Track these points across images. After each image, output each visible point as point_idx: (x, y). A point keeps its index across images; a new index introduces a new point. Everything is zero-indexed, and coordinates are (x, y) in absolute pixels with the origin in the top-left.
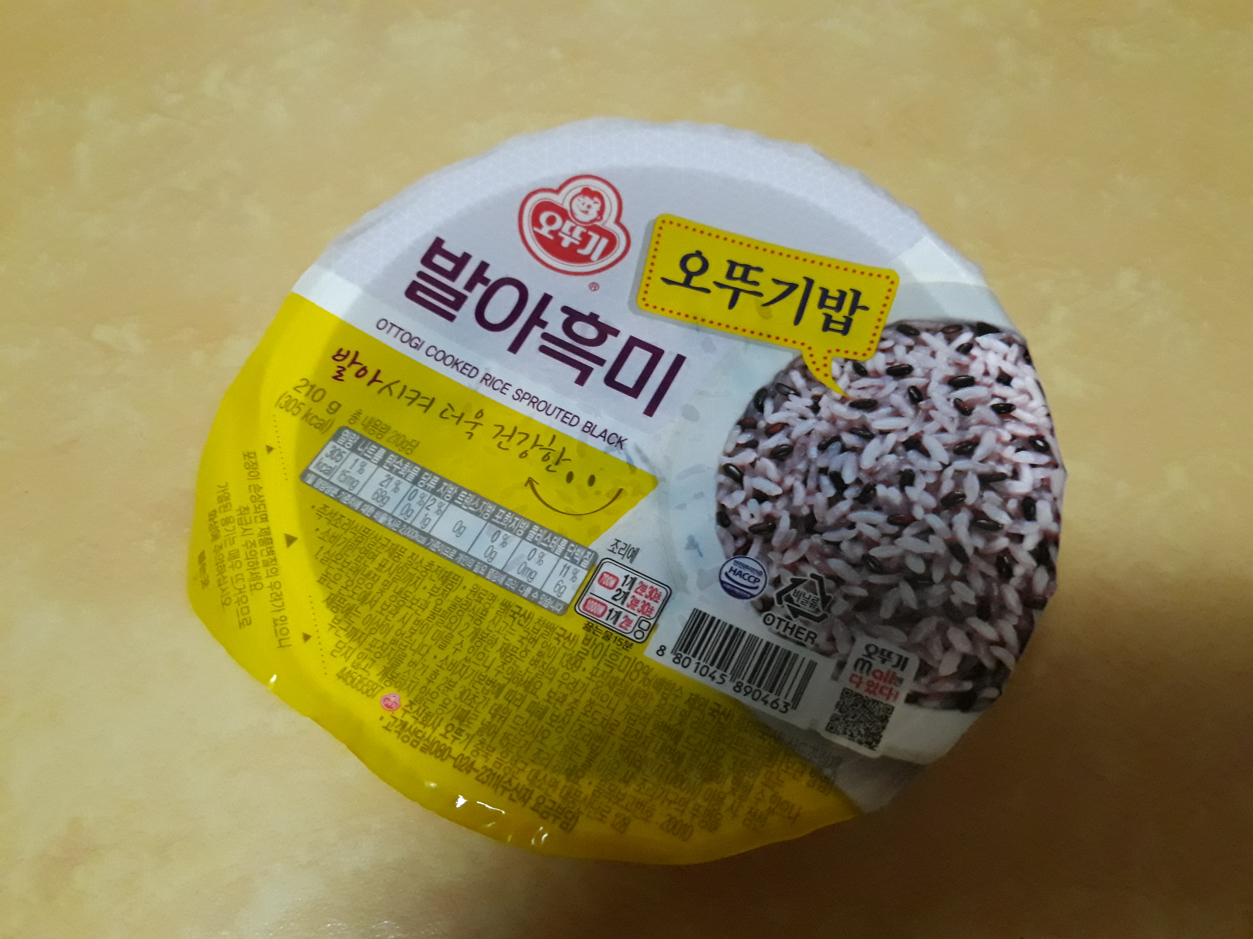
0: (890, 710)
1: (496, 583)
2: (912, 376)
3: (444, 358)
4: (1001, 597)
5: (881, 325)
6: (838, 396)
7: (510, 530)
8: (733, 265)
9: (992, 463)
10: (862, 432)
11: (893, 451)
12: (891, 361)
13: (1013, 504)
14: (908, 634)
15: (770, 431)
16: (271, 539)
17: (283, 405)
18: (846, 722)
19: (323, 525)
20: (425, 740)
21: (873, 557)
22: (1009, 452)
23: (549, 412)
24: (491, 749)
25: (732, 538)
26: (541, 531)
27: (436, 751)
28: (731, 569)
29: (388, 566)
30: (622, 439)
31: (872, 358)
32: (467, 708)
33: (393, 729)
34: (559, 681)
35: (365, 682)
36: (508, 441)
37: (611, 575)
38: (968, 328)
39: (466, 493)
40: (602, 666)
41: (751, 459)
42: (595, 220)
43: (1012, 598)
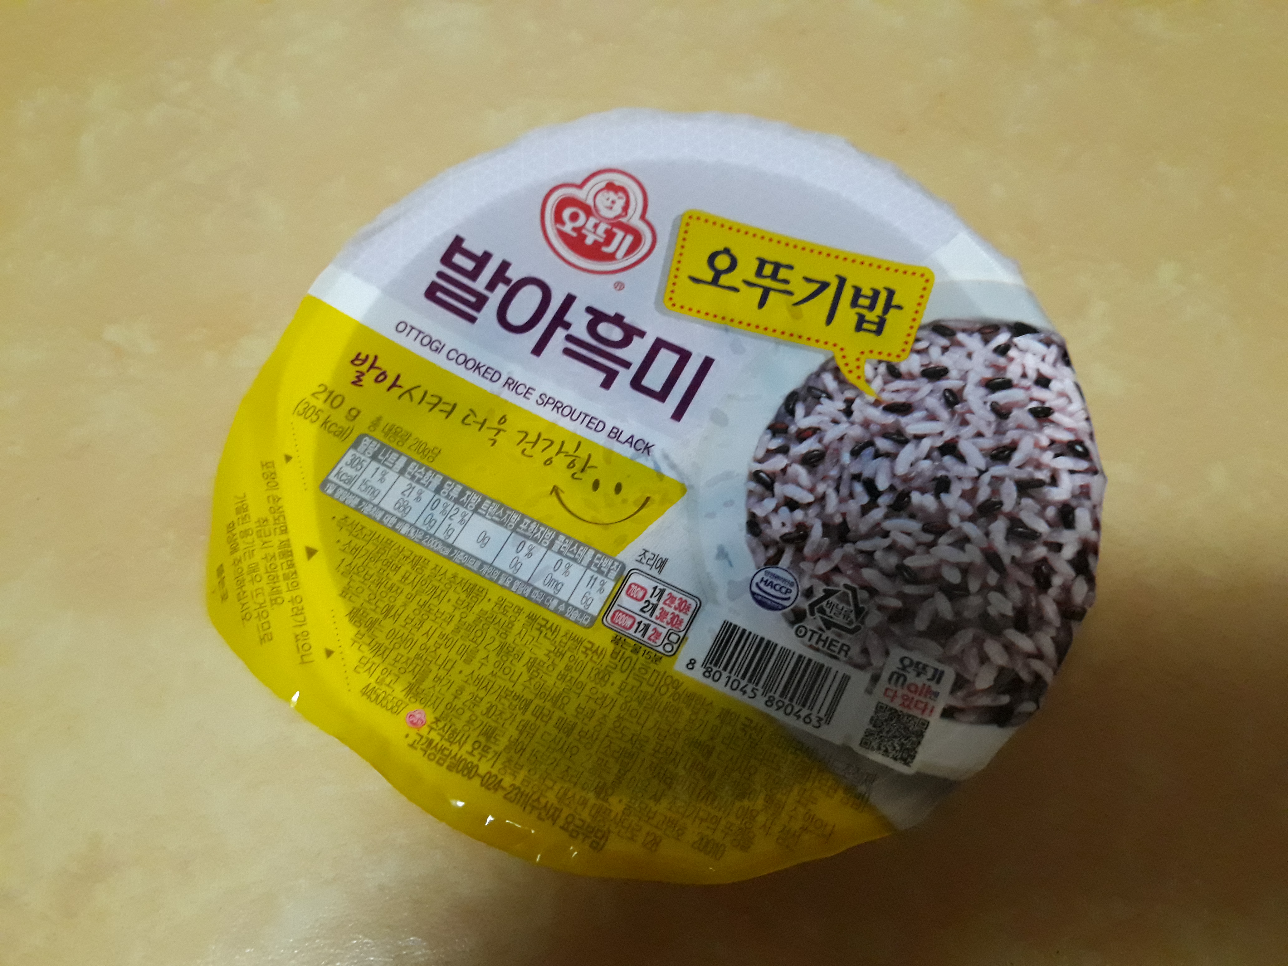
0: (926, 724)
1: (522, 595)
2: (948, 379)
3: (466, 361)
4: (1039, 608)
5: (916, 325)
6: (872, 399)
7: (536, 540)
8: (762, 263)
9: (1029, 469)
10: (895, 436)
11: (928, 457)
12: (926, 362)
13: (1051, 512)
14: (943, 646)
15: (802, 436)
16: (291, 551)
17: (301, 411)
18: (881, 737)
19: (345, 537)
20: (451, 758)
21: (908, 567)
22: (1047, 458)
23: (574, 417)
24: (518, 767)
25: (762, 548)
26: (567, 541)
27: (462, 770)
28: (762, 580)
29: (411, 578)
30: (649, 445)
31: (906, 359)
32: (493, 724)
33: (419, 747)
34: (587, 696)
35: (390, 698)
36: (533, 447)
37: (639, 586)
38: (1005, 329)
39: (489, 502)
40: (631, 680)
41: (782, 465)
42: (619, 216)
43: (1050, 610)
